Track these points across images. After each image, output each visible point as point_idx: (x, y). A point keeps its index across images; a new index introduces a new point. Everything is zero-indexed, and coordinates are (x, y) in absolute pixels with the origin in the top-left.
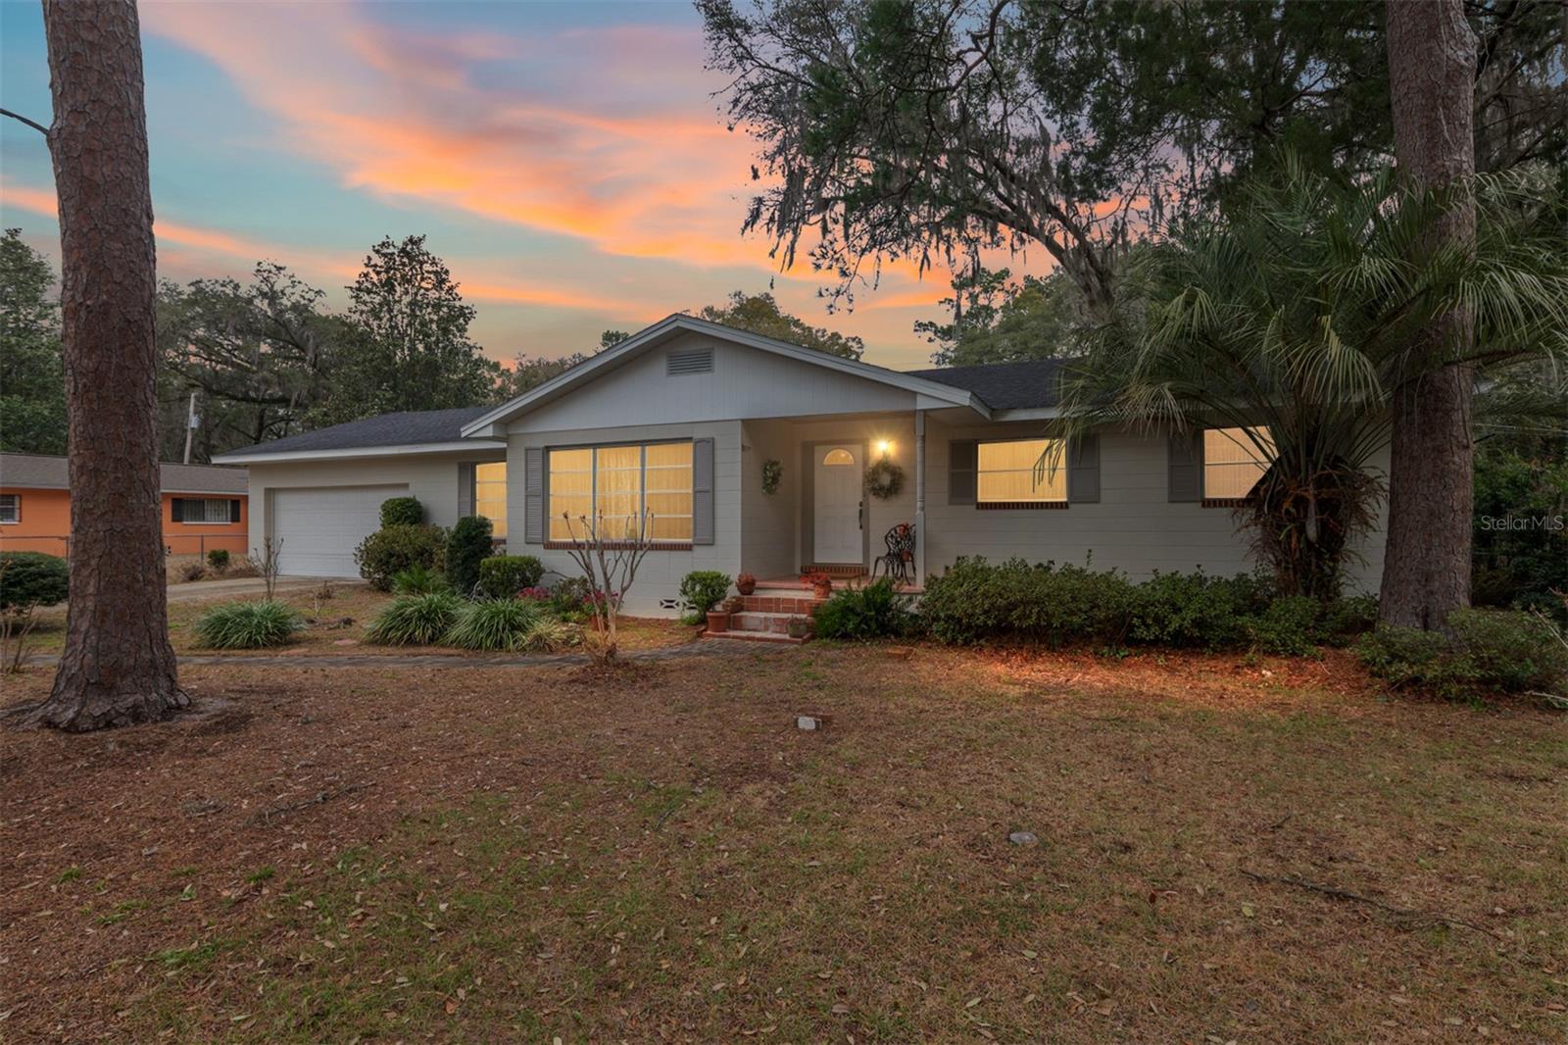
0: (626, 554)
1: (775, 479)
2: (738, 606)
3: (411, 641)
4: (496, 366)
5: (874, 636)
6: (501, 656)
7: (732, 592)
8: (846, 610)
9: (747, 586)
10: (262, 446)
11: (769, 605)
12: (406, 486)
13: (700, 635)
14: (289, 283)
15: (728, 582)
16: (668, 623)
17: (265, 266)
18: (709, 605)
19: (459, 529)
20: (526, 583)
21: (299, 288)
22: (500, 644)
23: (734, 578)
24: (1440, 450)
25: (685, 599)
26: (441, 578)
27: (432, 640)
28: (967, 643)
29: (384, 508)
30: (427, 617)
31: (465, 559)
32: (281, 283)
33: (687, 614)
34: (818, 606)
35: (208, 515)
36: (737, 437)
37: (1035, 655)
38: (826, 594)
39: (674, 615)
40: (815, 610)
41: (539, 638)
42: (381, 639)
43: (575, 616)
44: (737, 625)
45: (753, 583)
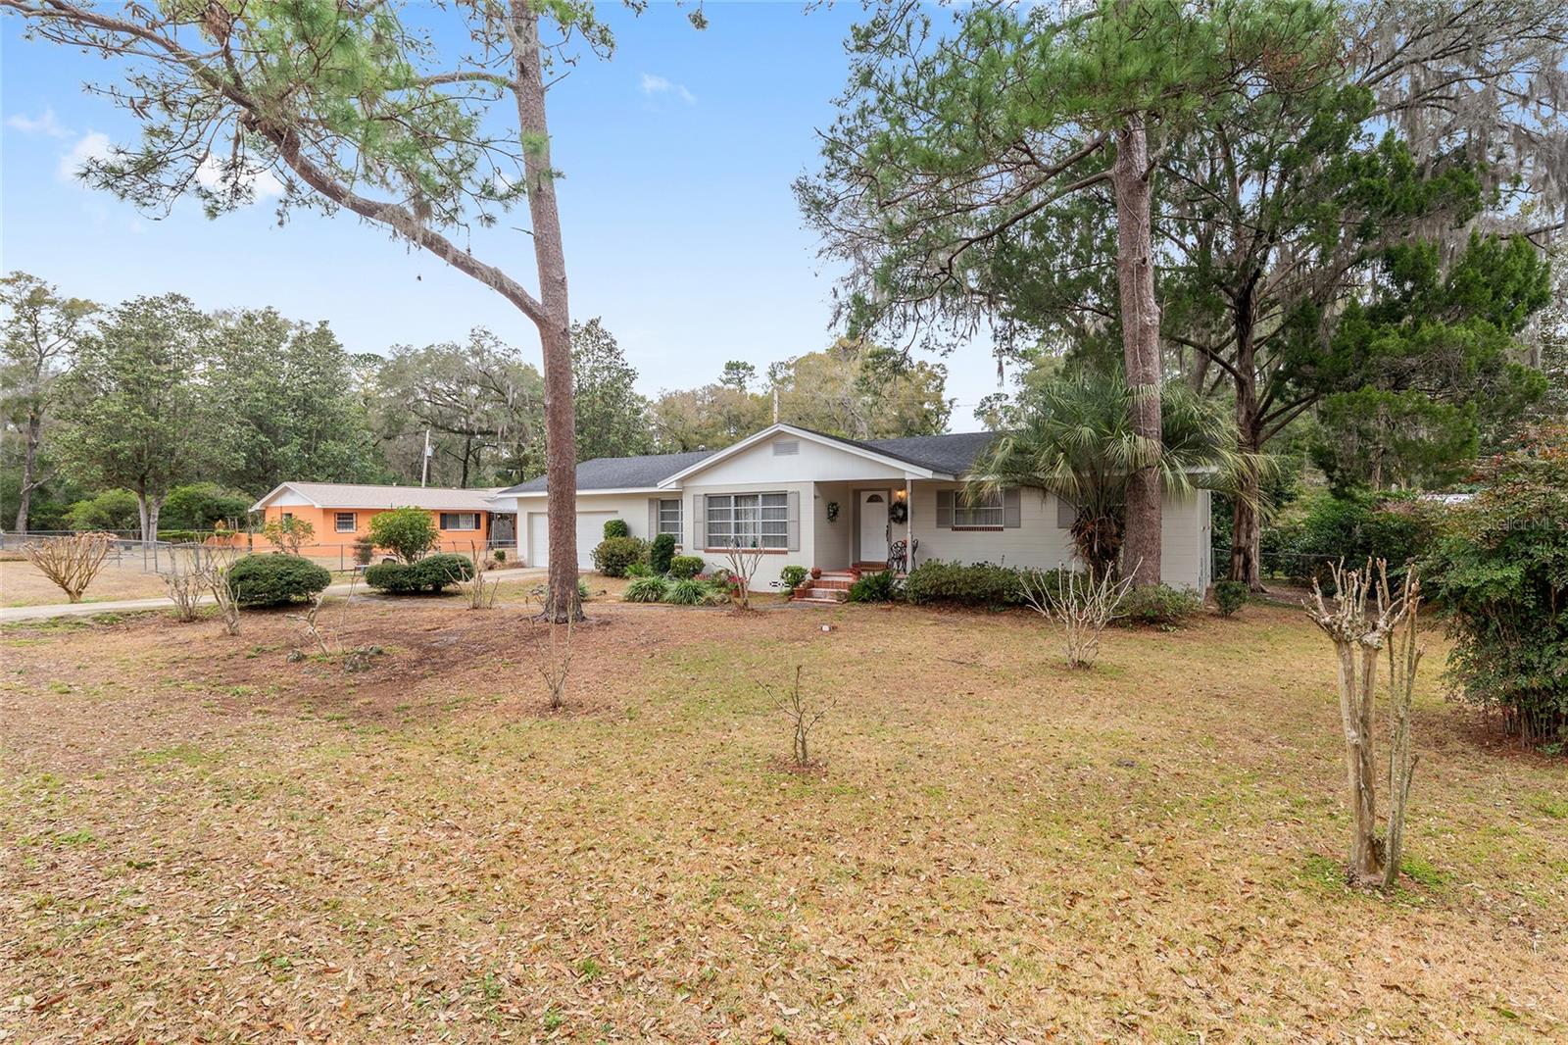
0: (753, 556)
1: (835, 513)
2: (811, 585)
3: (647, 600)
4: (643, 399)
5: (879, 601)
6: (692, 607)
7: (809, 577)
8: (866, 587)
9: (817, 574)
10: (524, 485)
11: (827, 585)
12: (616, 512)
13: (790, 600)
14: (493, 344)
15: (806, 572)
16: (774, 594)
17: (476, 331)
18: (796, 584)
19: (657, 541)
20: (696, 572)
21: (501, 348)
22: (690, 602)
23: (810, 570)
24: (1141, 509)
25: (783, 581)
26: (649, 569)
27: (656, 600)
28: (924, 604)
29: (605, 526)
30: (653, 588)
31: (661, 558)
32: (487, 343)
33: (784, 589)
34: (852, 585)
35: (461, 524)
36: (812, 490)
37: (957, 609)
38: (858, 579)
39: (777, 590)
40: (851, 587)
41: (709, 599)
42: (631, 599)
43: (724, 590)
44: (810, 595)
45: (820, 572)
